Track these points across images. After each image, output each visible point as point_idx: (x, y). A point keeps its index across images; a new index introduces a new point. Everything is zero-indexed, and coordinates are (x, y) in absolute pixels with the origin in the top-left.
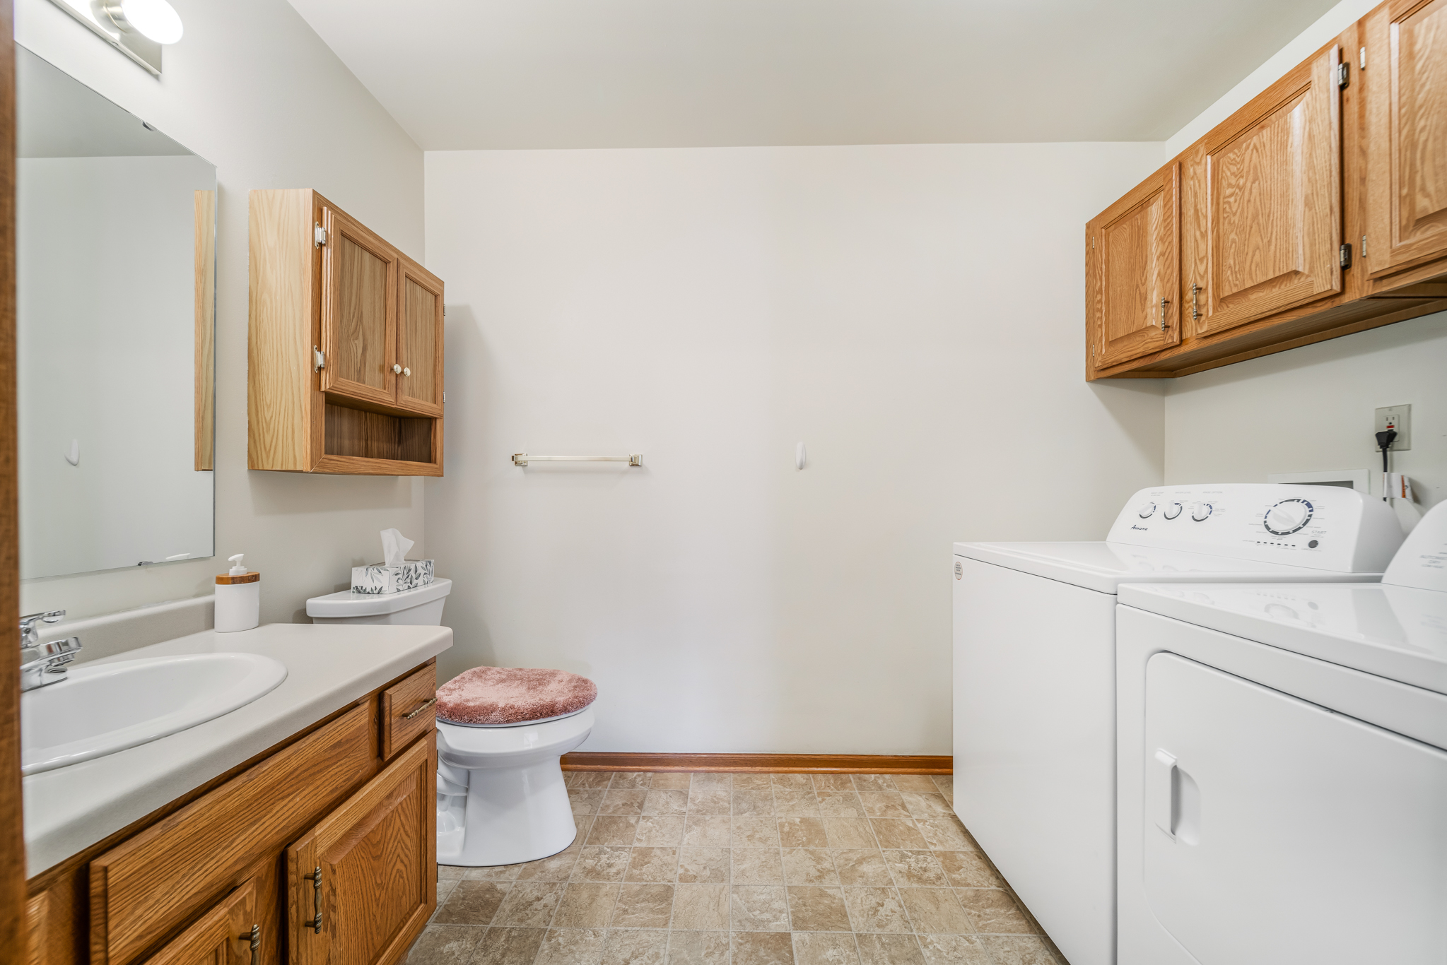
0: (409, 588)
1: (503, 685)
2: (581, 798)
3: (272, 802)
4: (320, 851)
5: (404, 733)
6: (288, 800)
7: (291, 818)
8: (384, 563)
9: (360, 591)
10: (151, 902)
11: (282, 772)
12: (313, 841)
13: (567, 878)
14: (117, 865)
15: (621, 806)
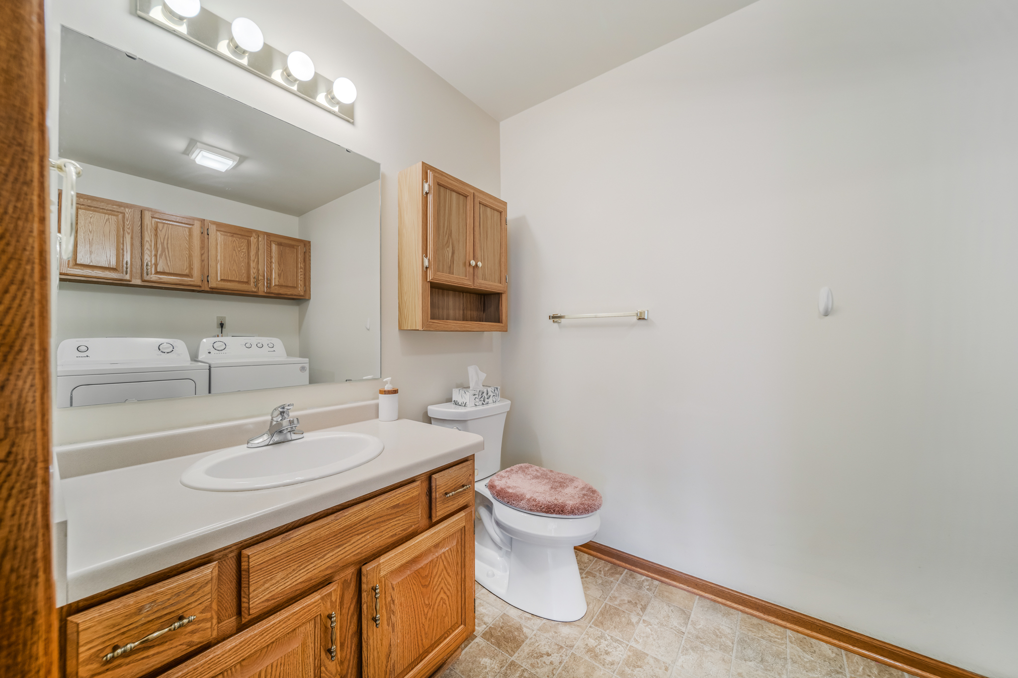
0: (483, 404)
1: (536, 480)
2: (596, 582)
3: (350, 535)
4: (383, 573)
5: (446, 505)
6: (361, 536)
7: (363, 548)
8: (469, 387)
9: (456, 403)
10: (274, 581)
11: (357, 518)
12: (378, 566)
13: (572, 647)
14: (255, 556)
15: (626, 602)
